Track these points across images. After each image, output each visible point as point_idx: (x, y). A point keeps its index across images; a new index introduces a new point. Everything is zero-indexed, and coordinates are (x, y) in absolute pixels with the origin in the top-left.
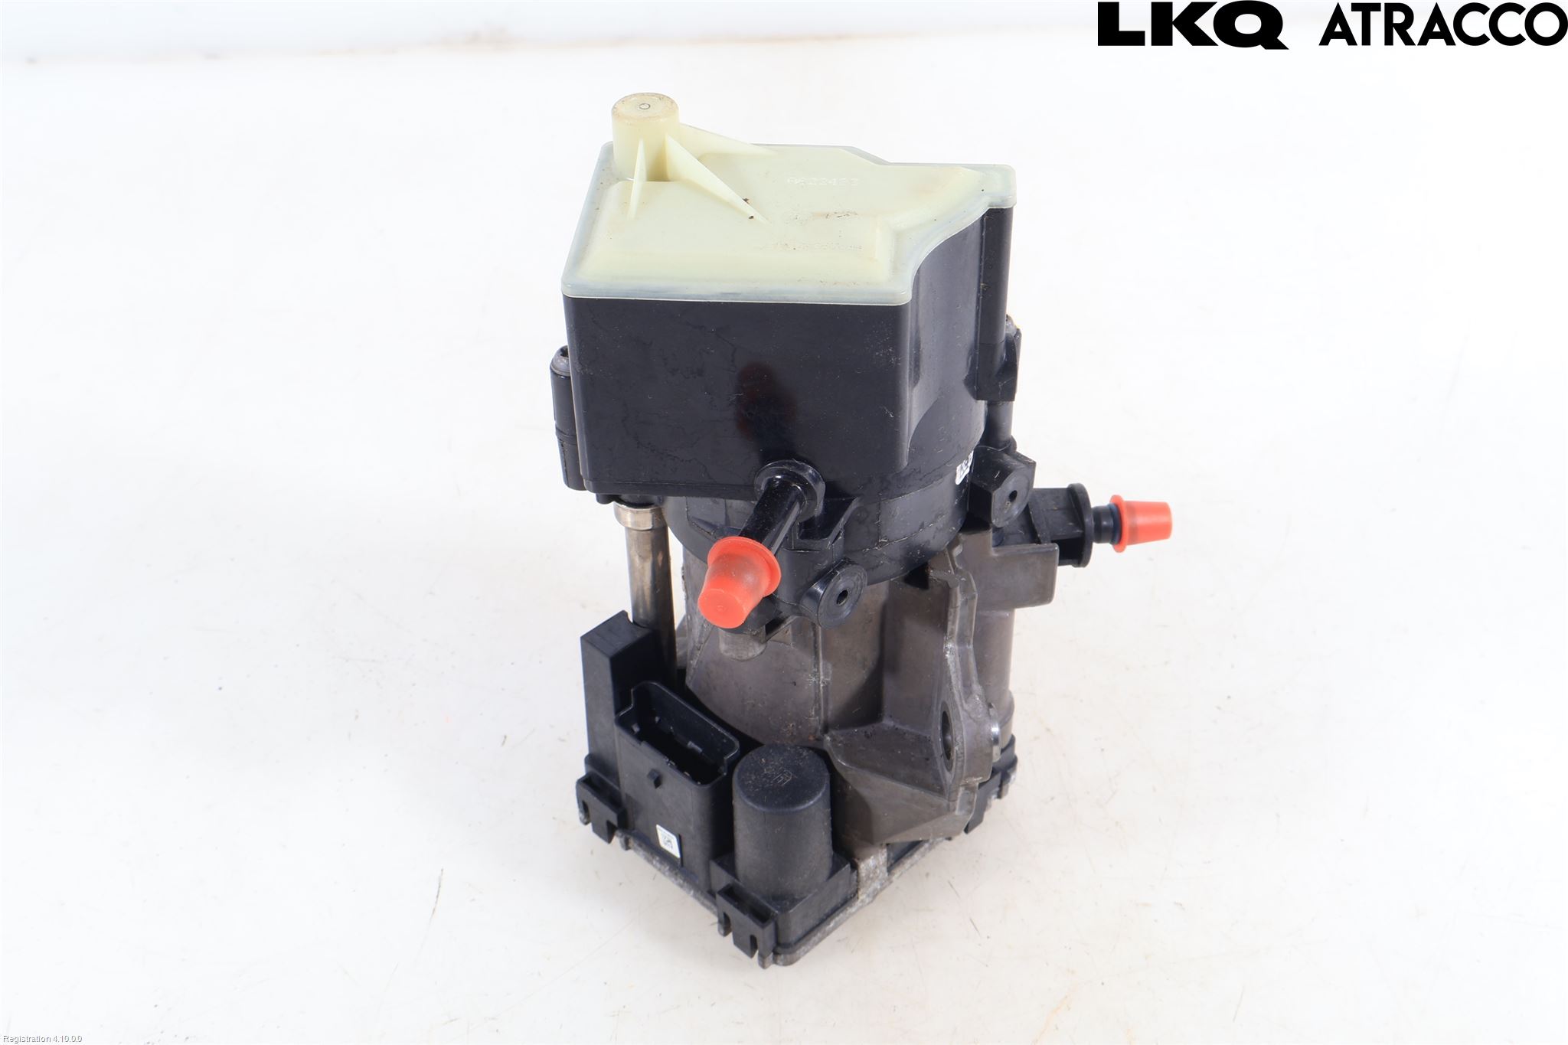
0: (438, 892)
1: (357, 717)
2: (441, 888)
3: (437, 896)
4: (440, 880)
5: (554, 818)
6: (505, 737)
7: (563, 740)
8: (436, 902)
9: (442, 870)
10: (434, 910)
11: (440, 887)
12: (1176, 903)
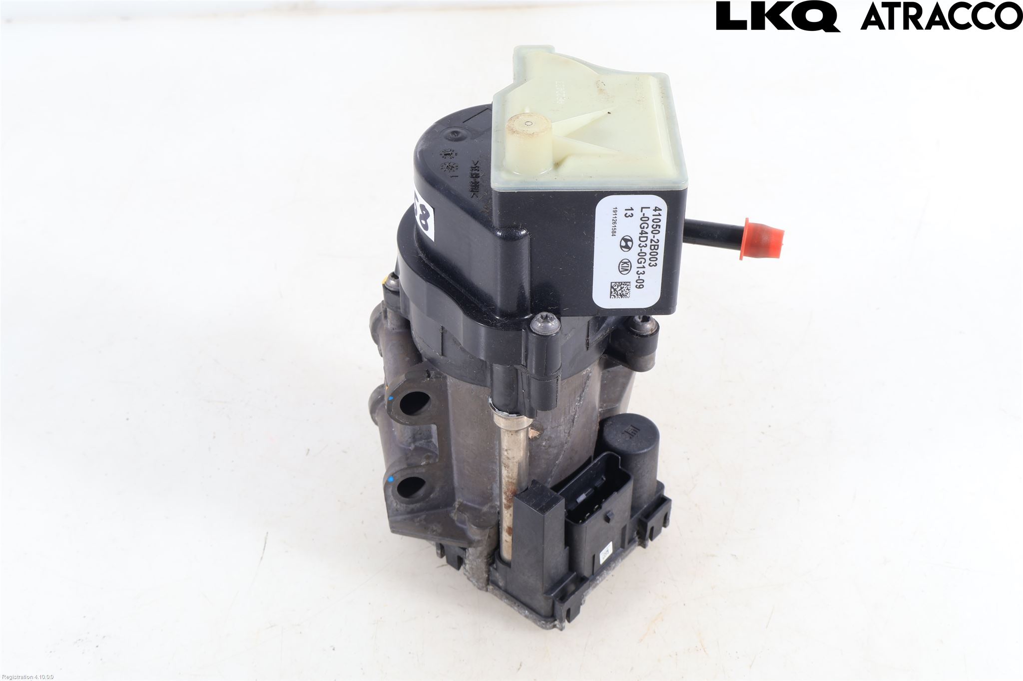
0: (265, 546)
1: (214, 437)
2: (266, 545)
3: (264, 549)
4: (266, 539)
6: (309, 450)
7: (345, 452)
8: (263, 553)
9: (267, 533)
10: (262, 558)
11: (266, 543)
12: (732, 555)
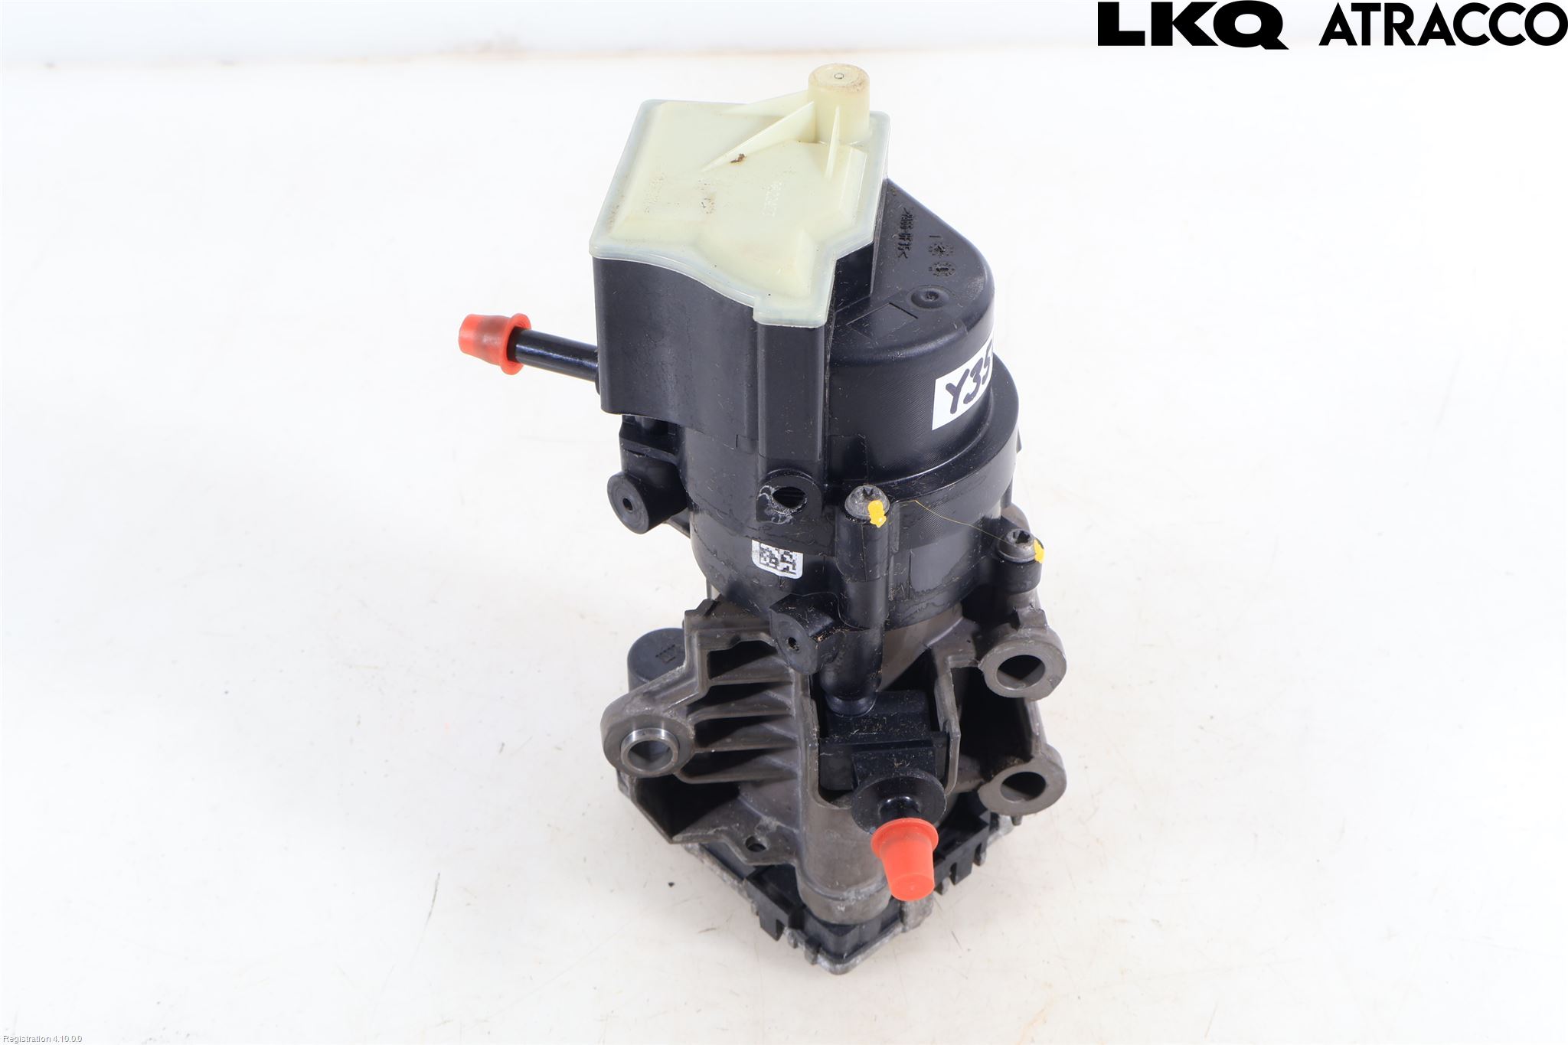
5: (549, 825)
